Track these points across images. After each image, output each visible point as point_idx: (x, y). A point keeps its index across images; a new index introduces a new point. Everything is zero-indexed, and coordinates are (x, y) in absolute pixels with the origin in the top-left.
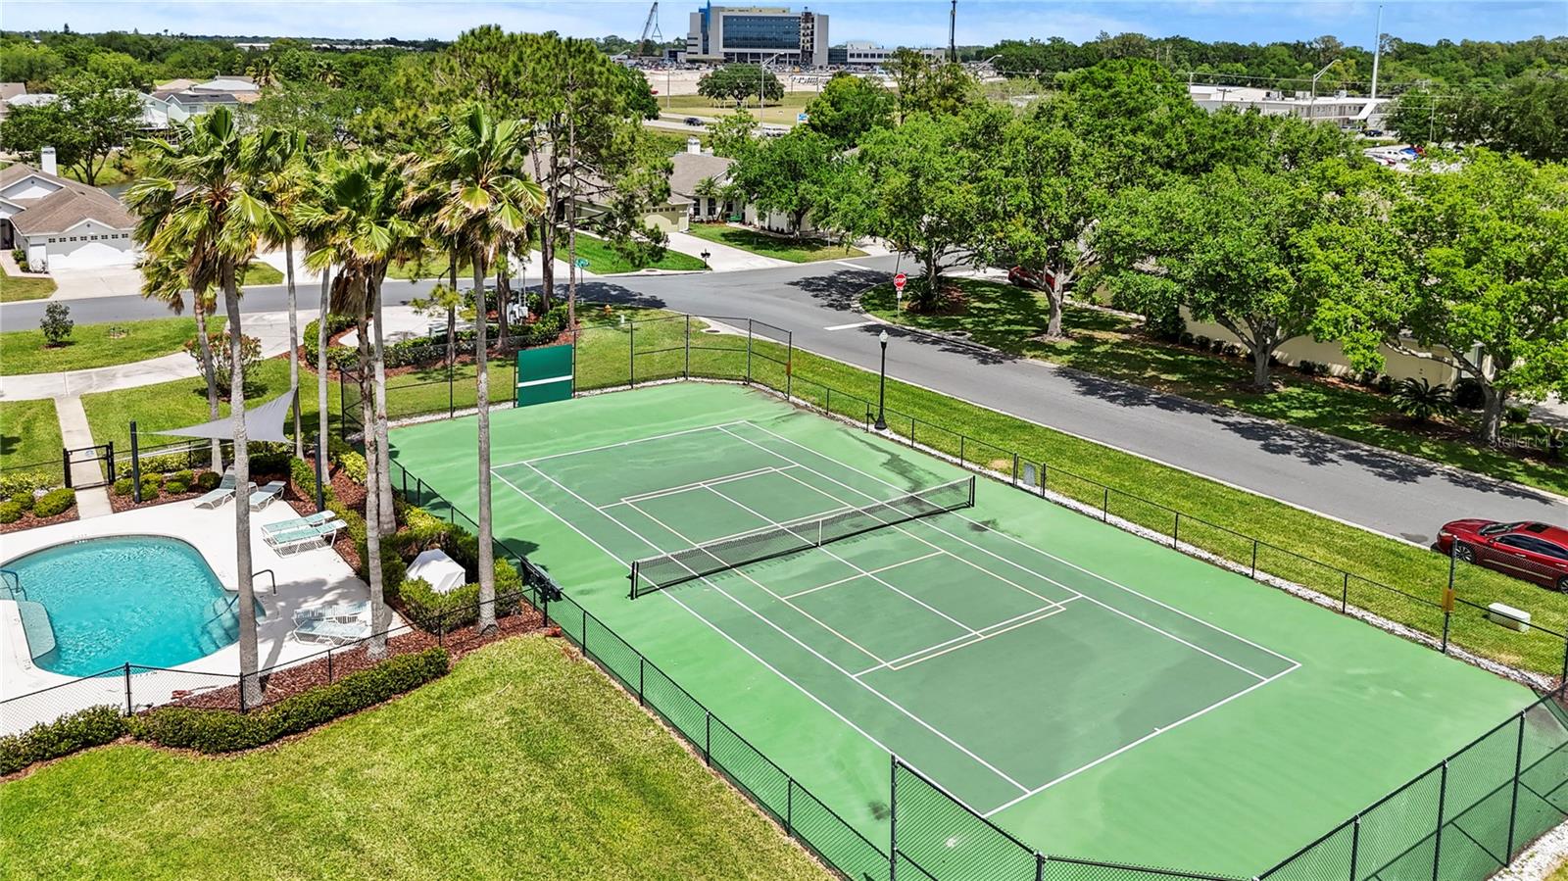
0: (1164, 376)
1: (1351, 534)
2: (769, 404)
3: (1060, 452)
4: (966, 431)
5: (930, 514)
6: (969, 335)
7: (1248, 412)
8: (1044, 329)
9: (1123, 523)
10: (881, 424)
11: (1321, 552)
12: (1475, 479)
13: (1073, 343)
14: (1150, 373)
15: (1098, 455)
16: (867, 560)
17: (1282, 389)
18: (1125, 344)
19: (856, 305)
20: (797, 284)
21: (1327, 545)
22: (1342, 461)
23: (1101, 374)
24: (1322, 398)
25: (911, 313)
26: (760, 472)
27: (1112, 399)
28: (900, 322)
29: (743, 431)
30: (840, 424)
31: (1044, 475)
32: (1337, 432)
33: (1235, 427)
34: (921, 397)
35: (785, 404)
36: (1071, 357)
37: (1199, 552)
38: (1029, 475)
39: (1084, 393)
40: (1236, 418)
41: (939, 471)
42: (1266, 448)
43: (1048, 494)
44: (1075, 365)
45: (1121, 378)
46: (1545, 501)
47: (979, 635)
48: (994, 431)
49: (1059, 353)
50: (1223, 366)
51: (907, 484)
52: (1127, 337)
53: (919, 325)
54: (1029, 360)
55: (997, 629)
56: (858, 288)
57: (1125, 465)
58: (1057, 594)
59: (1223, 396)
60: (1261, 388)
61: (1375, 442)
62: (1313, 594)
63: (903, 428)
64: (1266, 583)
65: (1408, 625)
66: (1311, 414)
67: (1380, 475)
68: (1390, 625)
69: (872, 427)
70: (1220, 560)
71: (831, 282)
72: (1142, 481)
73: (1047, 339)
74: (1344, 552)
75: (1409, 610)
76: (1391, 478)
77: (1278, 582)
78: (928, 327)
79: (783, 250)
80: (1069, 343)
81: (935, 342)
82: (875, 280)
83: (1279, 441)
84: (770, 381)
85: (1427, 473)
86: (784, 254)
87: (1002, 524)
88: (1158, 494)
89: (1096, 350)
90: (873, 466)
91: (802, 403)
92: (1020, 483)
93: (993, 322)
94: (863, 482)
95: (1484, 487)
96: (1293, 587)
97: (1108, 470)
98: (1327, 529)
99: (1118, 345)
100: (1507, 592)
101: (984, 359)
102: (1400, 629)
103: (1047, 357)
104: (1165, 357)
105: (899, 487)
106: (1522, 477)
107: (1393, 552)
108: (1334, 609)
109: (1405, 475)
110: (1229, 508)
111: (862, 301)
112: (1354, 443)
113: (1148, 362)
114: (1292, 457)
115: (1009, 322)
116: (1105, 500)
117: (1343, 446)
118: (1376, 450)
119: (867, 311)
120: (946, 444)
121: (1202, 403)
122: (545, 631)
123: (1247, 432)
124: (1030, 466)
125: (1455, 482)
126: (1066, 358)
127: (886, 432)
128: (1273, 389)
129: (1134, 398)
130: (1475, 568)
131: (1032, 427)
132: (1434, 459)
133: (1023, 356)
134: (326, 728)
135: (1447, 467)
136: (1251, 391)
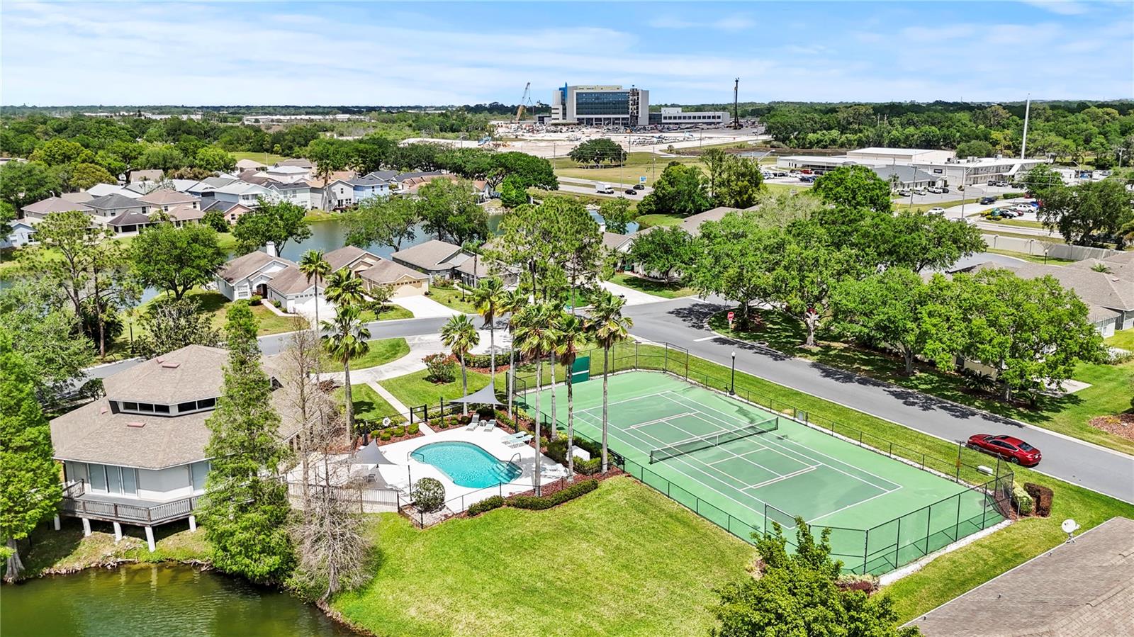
0: (863, 367)
1: (933, 440)
2: (678, 382)
3: (813, 406)
4: (771, 396)
5: (760, 433)
6: (767, 344)
7: (901, 385)
8: (805, 342)
9: (839, 436)
10: (732, 392)
11: (919, 447)
12: (994, 417)
13: (819, 349)
14: (856, 366)
15: (830, 407)
16: (738, 451)
17: (918, 374)
18: (845, 350)
19: (706, 325)
20: (672, 313)
21: (922, 445)
22: (938, 409)
23: (833, 366)
24: (936, 378)
25: (736, 330)
26: (683, 415)
27: (837, 379)
28: (731, 336)
29: (671, 396)
30: (713, 392)
31: (807, 416)
32: (939, 396)
33: (893, 393)
34: (748, 379)
35: (685, 382)
36: (818, 357)
37: (870, 448)
38: (800, 416)
39: (824, 376)
40: (895, 389)
41: (762, 415)
42: (905, 403)
43: (809, 424)
44: (820, 361)
45: (842, 368)
46: (1020, 426)
47: (785, 477)
48: (784, 396)
49: (813, 354)
50: (891, 362)
51: (748, 420)
52: (846, 345)
53: (741, 338)
54: (798, 359)
55: (791, 475)
56: (705, 315)
57: (842, 411)
58: (813, 463)
59: (889, 378)
60: (909, 373)
61: (955, 400)
62: (912, 463)
63: (743, 395)
64: (895, 459)
65: (947, 474)
66: (929, 387)
67: (953, 415)
68: (940, 474)
69: (728, 394)
70: (878, 451)
71: (691, 311)
72: (849, 419)
73: (807, 347)
74: (929, 447)
75: (949, 469)
76: (957, 417)
77: (900, 459)
78: (746, 339)
79: (659, 290)
80: (818, 349)
81: (750, 348)
82: (713, 310)
83: (912, 400)
84: (675, 371)
85: (974, 414)
86: (661, 293)
87: (790, 437)
88: (855, 424)
89: (831, 353)
90: (732, 412)
91: (694, 382)
92: (796, 419)
93: (779, 336)
94: (729, 420)
95: (997, 420)
96: (905, 461)
97: (834, 413)
98: (924, 438)
99: (841, 350)
100: (989, 462)
101: (776, 358)
102: (943, 475)
103: (806, 357)
104: (864, 357)
105: (745, 422)
106: (1015, 416)
107: (949, 447)
108: (920, 468)
109: (964, 415)
110: (884, 430)
111: (709, 323)
112: (945, 401)
113: (856, 360)
114: (916, 407)
115: (787, 337)
116: (832, 426)
117: (941, 402)
118: (955, 404)
119: (713, 330)
120: (762, 401)
121: (880, 381)
122: (624, 475)
123: (898, 395)
124: (801, 412)
125: (985, 418)
126: (816, 357)
127: (735, 396)
128: (914, 374)
129: (848, 379)
130: (981, 454)
131: (801, 393)
132: (979, 408)
133: (795, 356)
134: (566, 504)
135: (984, 412)
136: (904, 375)
